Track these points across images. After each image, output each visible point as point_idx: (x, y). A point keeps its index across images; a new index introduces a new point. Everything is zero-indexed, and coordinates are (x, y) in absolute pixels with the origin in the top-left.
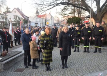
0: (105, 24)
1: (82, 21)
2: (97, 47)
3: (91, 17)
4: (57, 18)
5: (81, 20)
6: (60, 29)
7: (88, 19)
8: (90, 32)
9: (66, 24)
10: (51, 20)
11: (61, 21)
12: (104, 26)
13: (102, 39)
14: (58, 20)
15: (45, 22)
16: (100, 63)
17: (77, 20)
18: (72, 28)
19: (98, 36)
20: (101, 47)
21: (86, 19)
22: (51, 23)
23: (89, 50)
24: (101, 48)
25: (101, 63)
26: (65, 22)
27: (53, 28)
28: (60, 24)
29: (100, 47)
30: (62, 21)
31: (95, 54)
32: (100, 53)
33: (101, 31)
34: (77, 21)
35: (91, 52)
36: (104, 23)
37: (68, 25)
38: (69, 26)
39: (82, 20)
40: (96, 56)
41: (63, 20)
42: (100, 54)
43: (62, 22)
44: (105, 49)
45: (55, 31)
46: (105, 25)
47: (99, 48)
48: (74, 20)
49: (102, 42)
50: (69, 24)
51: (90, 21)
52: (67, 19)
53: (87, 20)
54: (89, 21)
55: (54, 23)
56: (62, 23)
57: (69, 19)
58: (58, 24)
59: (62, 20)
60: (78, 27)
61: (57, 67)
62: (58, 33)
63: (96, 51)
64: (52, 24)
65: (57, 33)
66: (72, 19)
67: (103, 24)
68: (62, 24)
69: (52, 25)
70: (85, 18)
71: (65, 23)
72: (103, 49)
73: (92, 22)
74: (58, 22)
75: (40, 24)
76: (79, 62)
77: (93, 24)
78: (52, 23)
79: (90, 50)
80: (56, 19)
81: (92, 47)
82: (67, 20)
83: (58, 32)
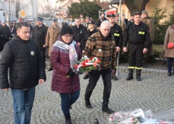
0: (148, 18)
1: (101, 11)
2: (133, 68)
3: (122, 3)
4: (46, 3)
5: (100, 8)
6: (52, 29)
7: (116, 6)
8: (118, 35)
9: (67, 17)
10: (30, 6)
11: (55, 10)
12: (146, 21)
13: (145, 50)
14: (48, 8)
15: (17, 11)
16: (138, 103)
17: (91, 7)
18: (81, 26)
19: (137, 43)
20: (141, 68)
21: (110, 6)
22: (31, 15)
23: (117, 74)
24: (140, 70)
25: (140, 103)
26: (65, 11)
27: (37, 26)
28: (52, 17)
29: (139, 68)
30: (57, 11)
31: (129, 82)
32: (140, 80)
33: (144, 33)
34: (91, 10)
35: (121, 78)
36: (145, 16)
37: (71, 19)
38: (73, 21)
39: (103, 10)
40: (132, 88)
41: (60, 8)
42: (140, 83)
43: (58, 13)
44: (150, 72)
45: (40, 32)
46: (148, 21)
47: (137, 69)
48: (86, 8)
49: (144, 57)
50: (73, 18)
51: (119, 12)
52: (70, 6)
53: (114, 9)
54: (117, 11)
55: (39, 15)
56: (57, 15)
57: (74, 5)
58: (47, 16)
59: (58, 8)
60: (93, 23)
61: (47, 114)
62: (49, 37)
63: (130, 78)
64: (33, 16)
65: (47, 38)
66: (81, 7)
67: (145, 18)
68: (58, 17)
69: (34, 20)
70: (109, 4)
71: (65, 15)
72: (146, 72)
73: (124, 13)
74: (48, 12)
75: (4, 15)
76: (95, 101)
77: (126, 18)
78: (33, 13)
79: (119, 74)
80: (44, 4)
81: (124, 68)
82: (69, 8)
83: (47, 36)
